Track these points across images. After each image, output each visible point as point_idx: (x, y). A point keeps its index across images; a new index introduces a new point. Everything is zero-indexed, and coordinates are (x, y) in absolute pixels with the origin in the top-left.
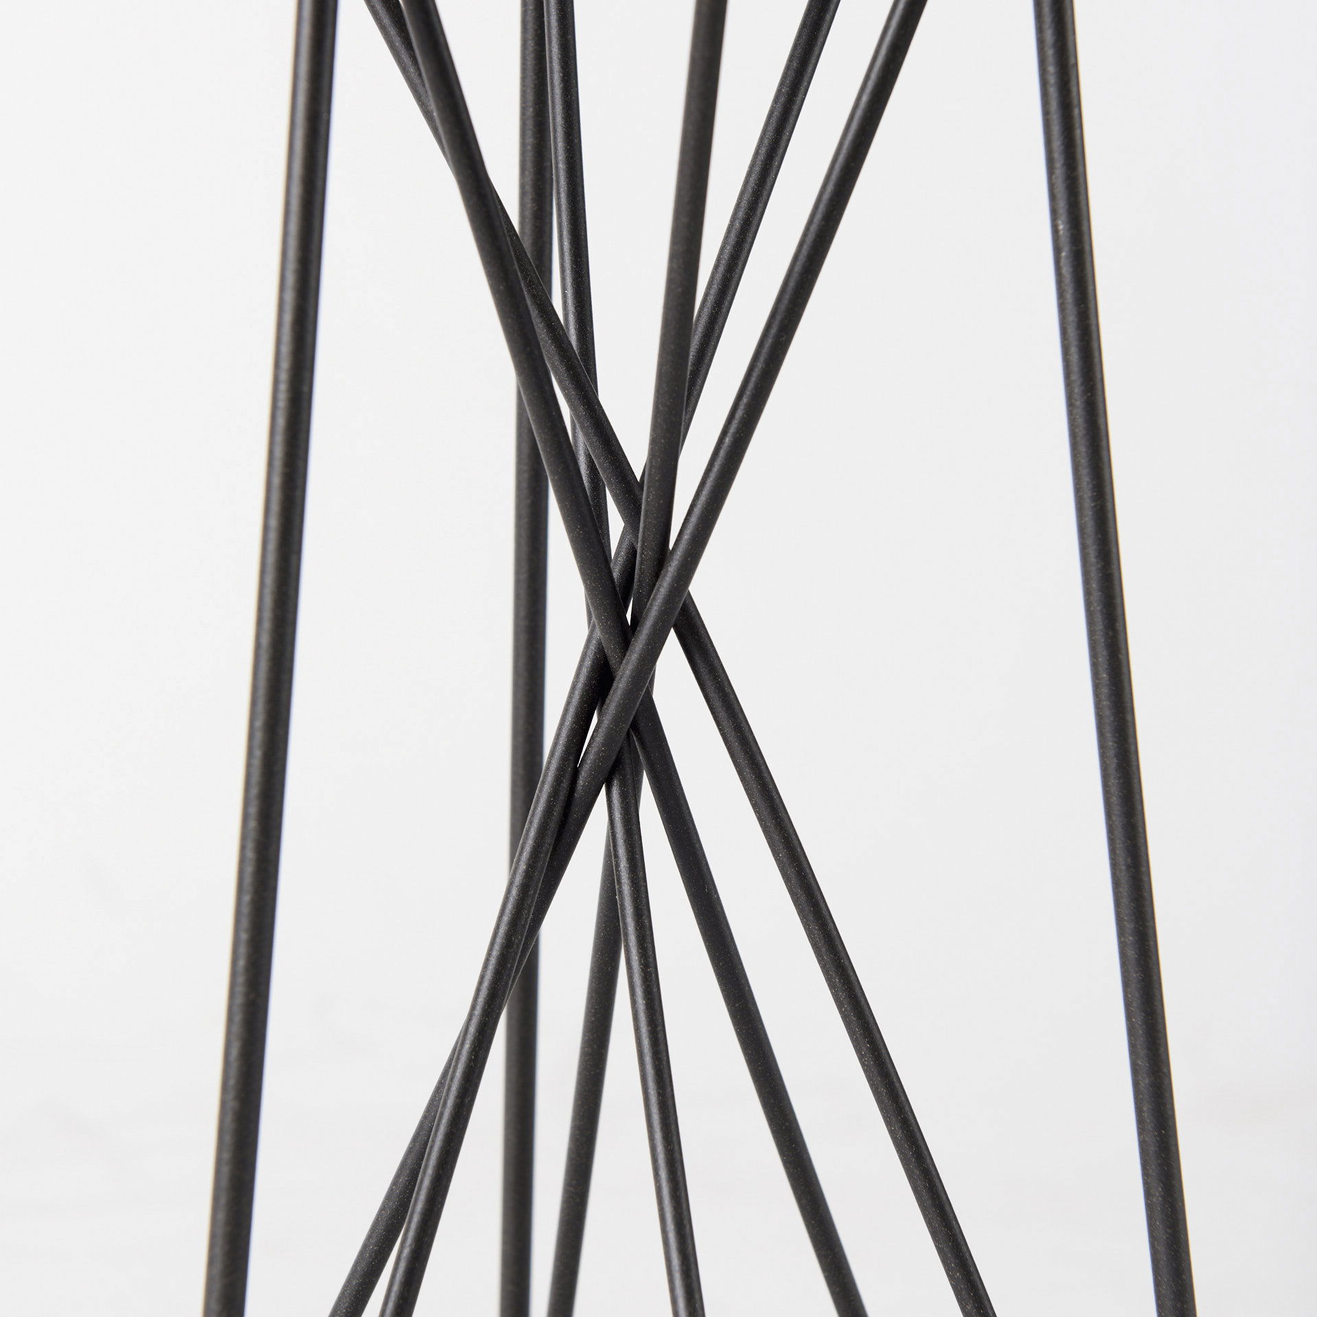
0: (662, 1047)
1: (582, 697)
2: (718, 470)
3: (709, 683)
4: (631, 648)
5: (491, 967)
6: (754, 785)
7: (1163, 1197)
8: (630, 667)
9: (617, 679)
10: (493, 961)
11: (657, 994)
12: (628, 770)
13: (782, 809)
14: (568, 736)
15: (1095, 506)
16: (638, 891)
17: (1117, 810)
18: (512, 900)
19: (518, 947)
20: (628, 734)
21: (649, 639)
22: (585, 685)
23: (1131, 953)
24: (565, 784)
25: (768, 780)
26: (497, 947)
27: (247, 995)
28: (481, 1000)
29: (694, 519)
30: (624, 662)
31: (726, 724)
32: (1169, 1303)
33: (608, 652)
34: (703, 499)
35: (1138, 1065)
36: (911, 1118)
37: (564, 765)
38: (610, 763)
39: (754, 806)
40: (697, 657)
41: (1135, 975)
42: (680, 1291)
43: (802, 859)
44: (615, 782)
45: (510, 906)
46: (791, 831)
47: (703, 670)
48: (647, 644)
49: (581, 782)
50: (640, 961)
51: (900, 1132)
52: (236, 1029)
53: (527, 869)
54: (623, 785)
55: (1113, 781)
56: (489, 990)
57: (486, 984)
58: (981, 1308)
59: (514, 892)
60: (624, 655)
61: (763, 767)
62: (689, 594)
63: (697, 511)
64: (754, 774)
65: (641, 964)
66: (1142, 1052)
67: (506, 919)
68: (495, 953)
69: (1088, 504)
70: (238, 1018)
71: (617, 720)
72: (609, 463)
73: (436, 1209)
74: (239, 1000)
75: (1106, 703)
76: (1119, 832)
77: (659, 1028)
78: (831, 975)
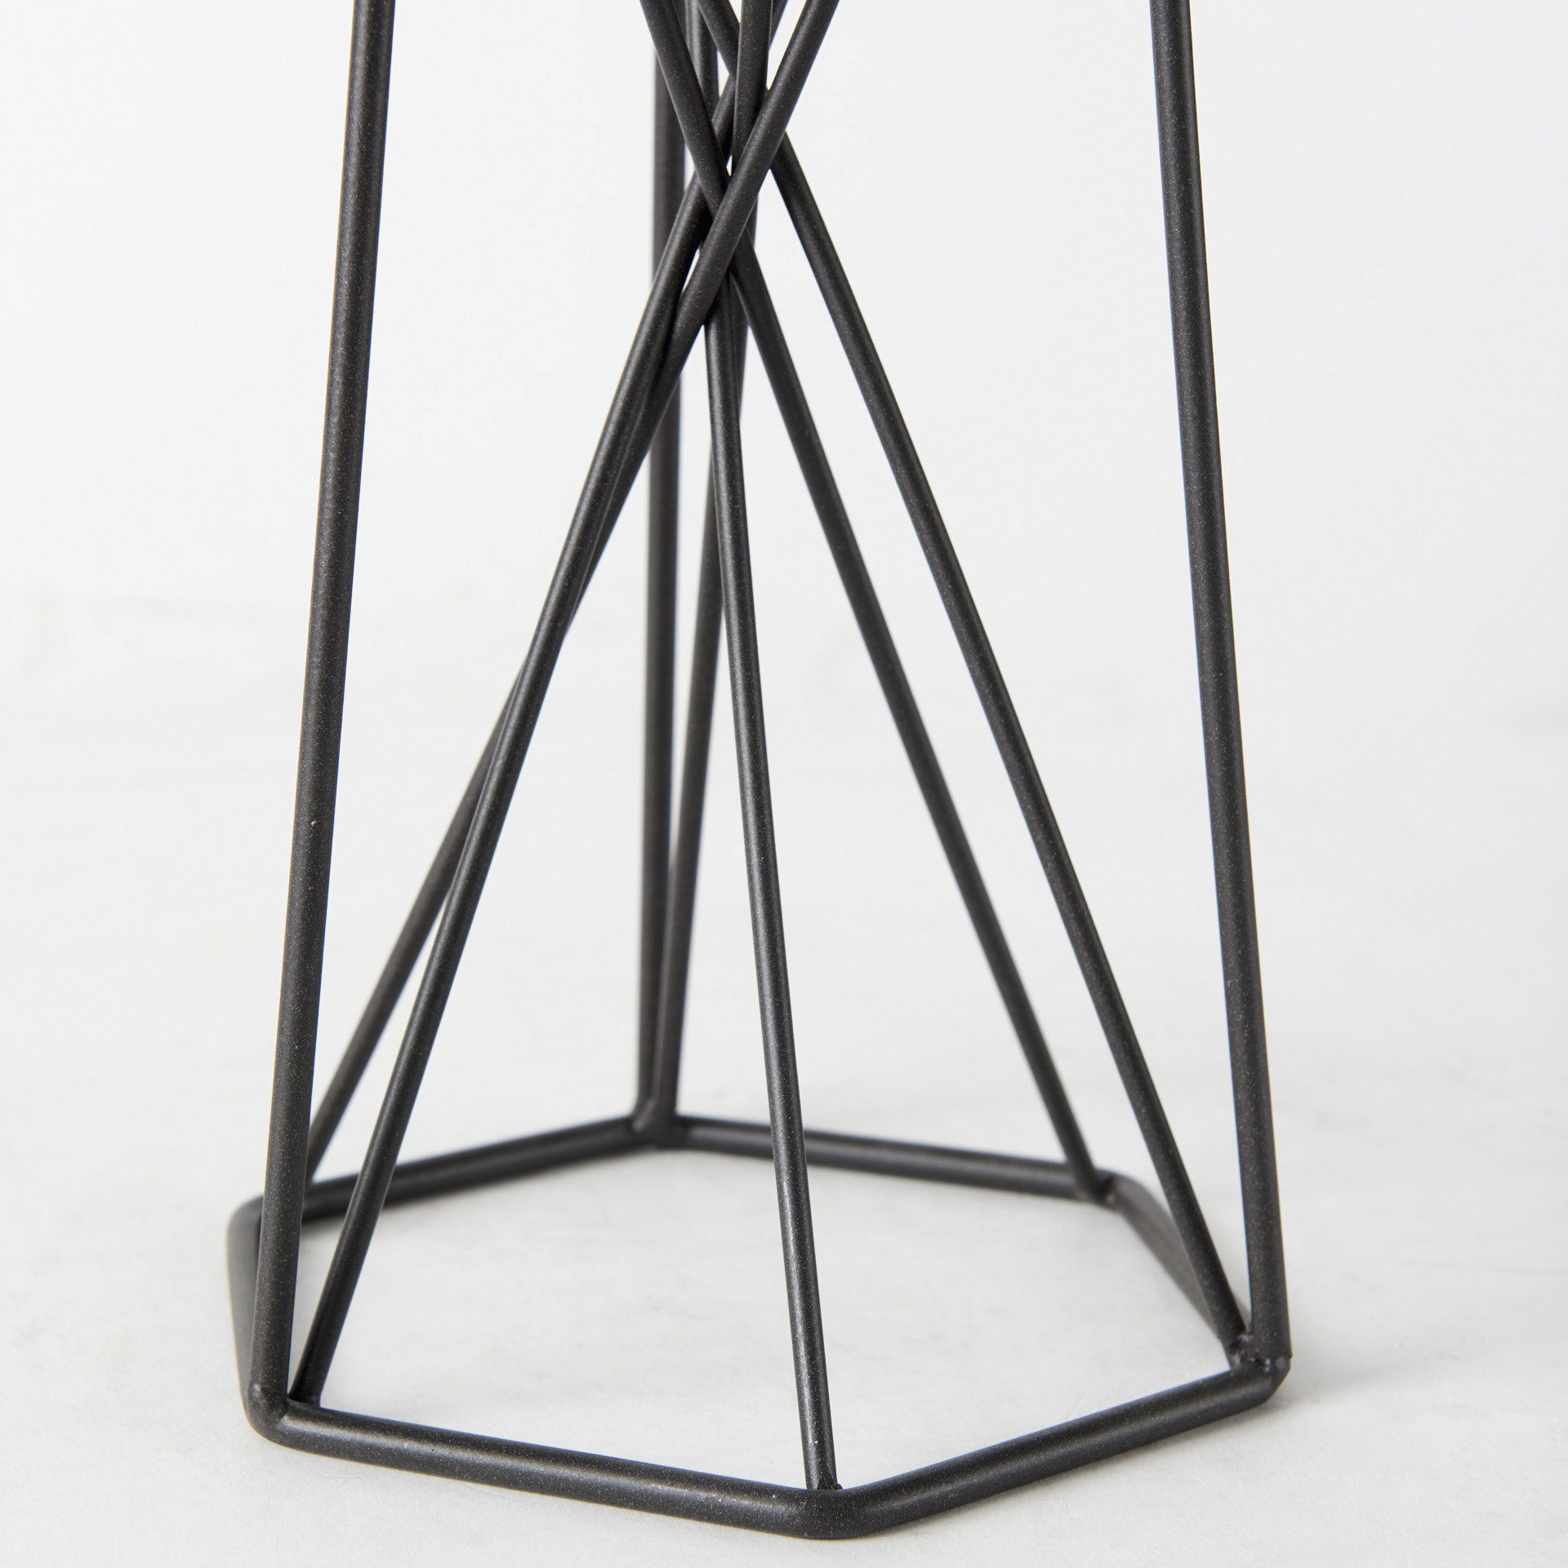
0: (746, 579)
1: (682, 240)
2: (811, 19)
3: (805, 230)
4: (727, 193)
5: (587, 500)
6: (847, 332)
7: (1219, 736)
8: (726, 212)
9: (714, 224)
10: (589, 494)
11: (743, 530)
12: (726, 314)
13: (874, 356)
14: (667, 279)
15: (1171, 61)
16: (729, 431)
17: (1186, 361)
18: (608, 437)
19: (613, 481)
20: (727, 277)
21: (744, 185)
22: (686, 229)
23: (1196, 502)
24: (663, 326)
25: (861, 326)
26: (593, 481)
27: (335, 510)
28: (576, 531)
29: (787, 67)
30: (721, 207)
31: (823, 270)
32: (1222, 837)
33: (707, 197)
34: (796, 47)
35: (1200, 610)
36: (989, 656)
37: (662, 307)
38: (707, 307)
39: (848, 351)
40: (795, 204)
41: (1199, 524)
42: (751, 807)
43: (892, 405)
44: (713, 326)
45: (606, 442)
46: (882, 377)
47: (801, 217)
48: (742, 190)
49: (679, 324)
50: (728, 499)
51: (978, 670)
52: (326, 542)
53: (624, 406)
54: (720, 328)
55: (1183, 334)
56: (583, 521)
57: (582, 515)
58: (1050, 839)
59: (611, 428)
60: (721, 199)
61: (856, 314)
62: (786, 136)
63: (791, 59)
64: (847, 320)
65: (729, 500)
66: (1204, 598)
67: (603, 453)
68: (592, 486)
69: (1165, 59)
70: (327, 532)
71: (714, 263)
72: (712, 9)
73: (527, 725)
74: (328, 515)
75: (1178, 257)
76: (1187, 383)
77: (745, 562)
78: (916, 518)
